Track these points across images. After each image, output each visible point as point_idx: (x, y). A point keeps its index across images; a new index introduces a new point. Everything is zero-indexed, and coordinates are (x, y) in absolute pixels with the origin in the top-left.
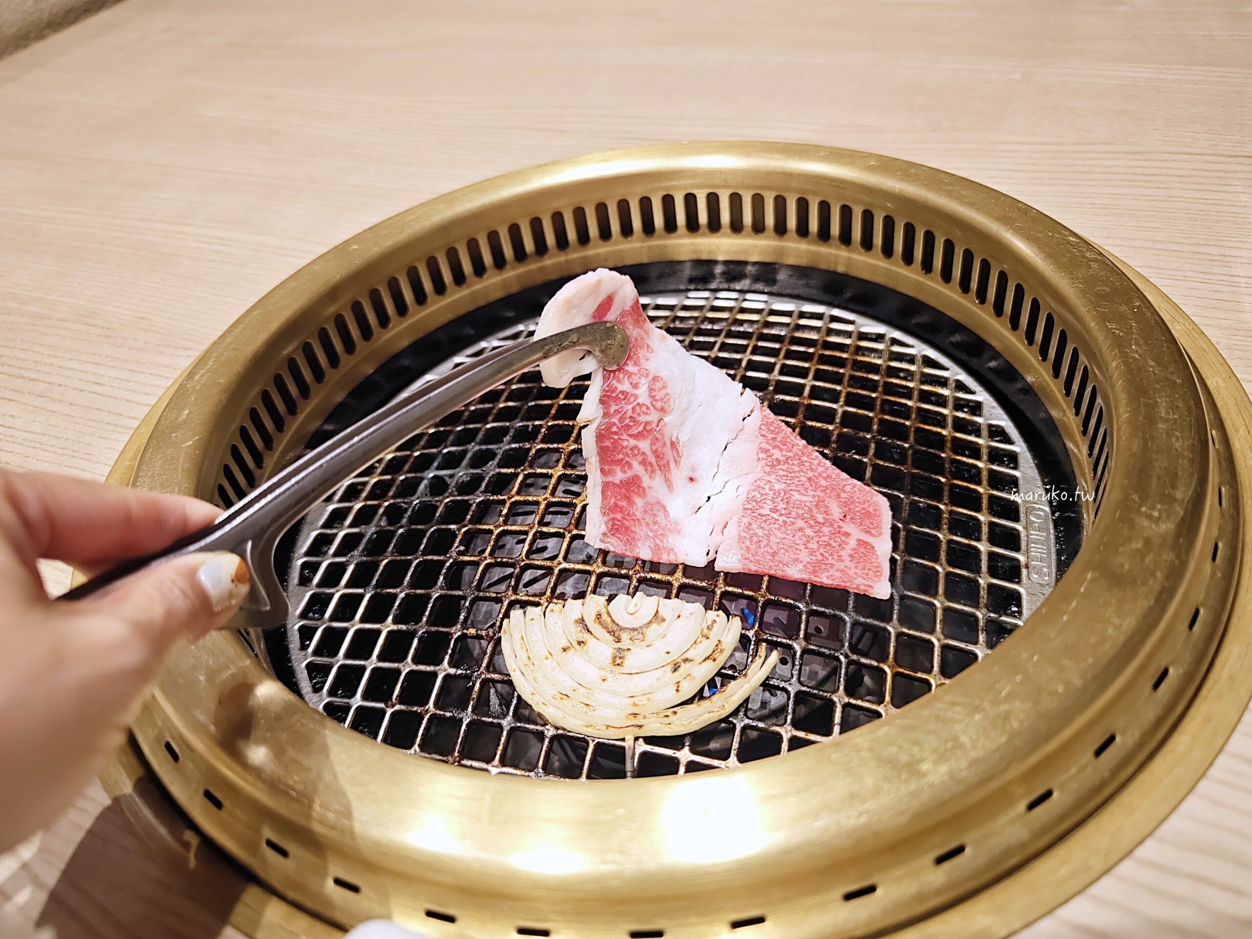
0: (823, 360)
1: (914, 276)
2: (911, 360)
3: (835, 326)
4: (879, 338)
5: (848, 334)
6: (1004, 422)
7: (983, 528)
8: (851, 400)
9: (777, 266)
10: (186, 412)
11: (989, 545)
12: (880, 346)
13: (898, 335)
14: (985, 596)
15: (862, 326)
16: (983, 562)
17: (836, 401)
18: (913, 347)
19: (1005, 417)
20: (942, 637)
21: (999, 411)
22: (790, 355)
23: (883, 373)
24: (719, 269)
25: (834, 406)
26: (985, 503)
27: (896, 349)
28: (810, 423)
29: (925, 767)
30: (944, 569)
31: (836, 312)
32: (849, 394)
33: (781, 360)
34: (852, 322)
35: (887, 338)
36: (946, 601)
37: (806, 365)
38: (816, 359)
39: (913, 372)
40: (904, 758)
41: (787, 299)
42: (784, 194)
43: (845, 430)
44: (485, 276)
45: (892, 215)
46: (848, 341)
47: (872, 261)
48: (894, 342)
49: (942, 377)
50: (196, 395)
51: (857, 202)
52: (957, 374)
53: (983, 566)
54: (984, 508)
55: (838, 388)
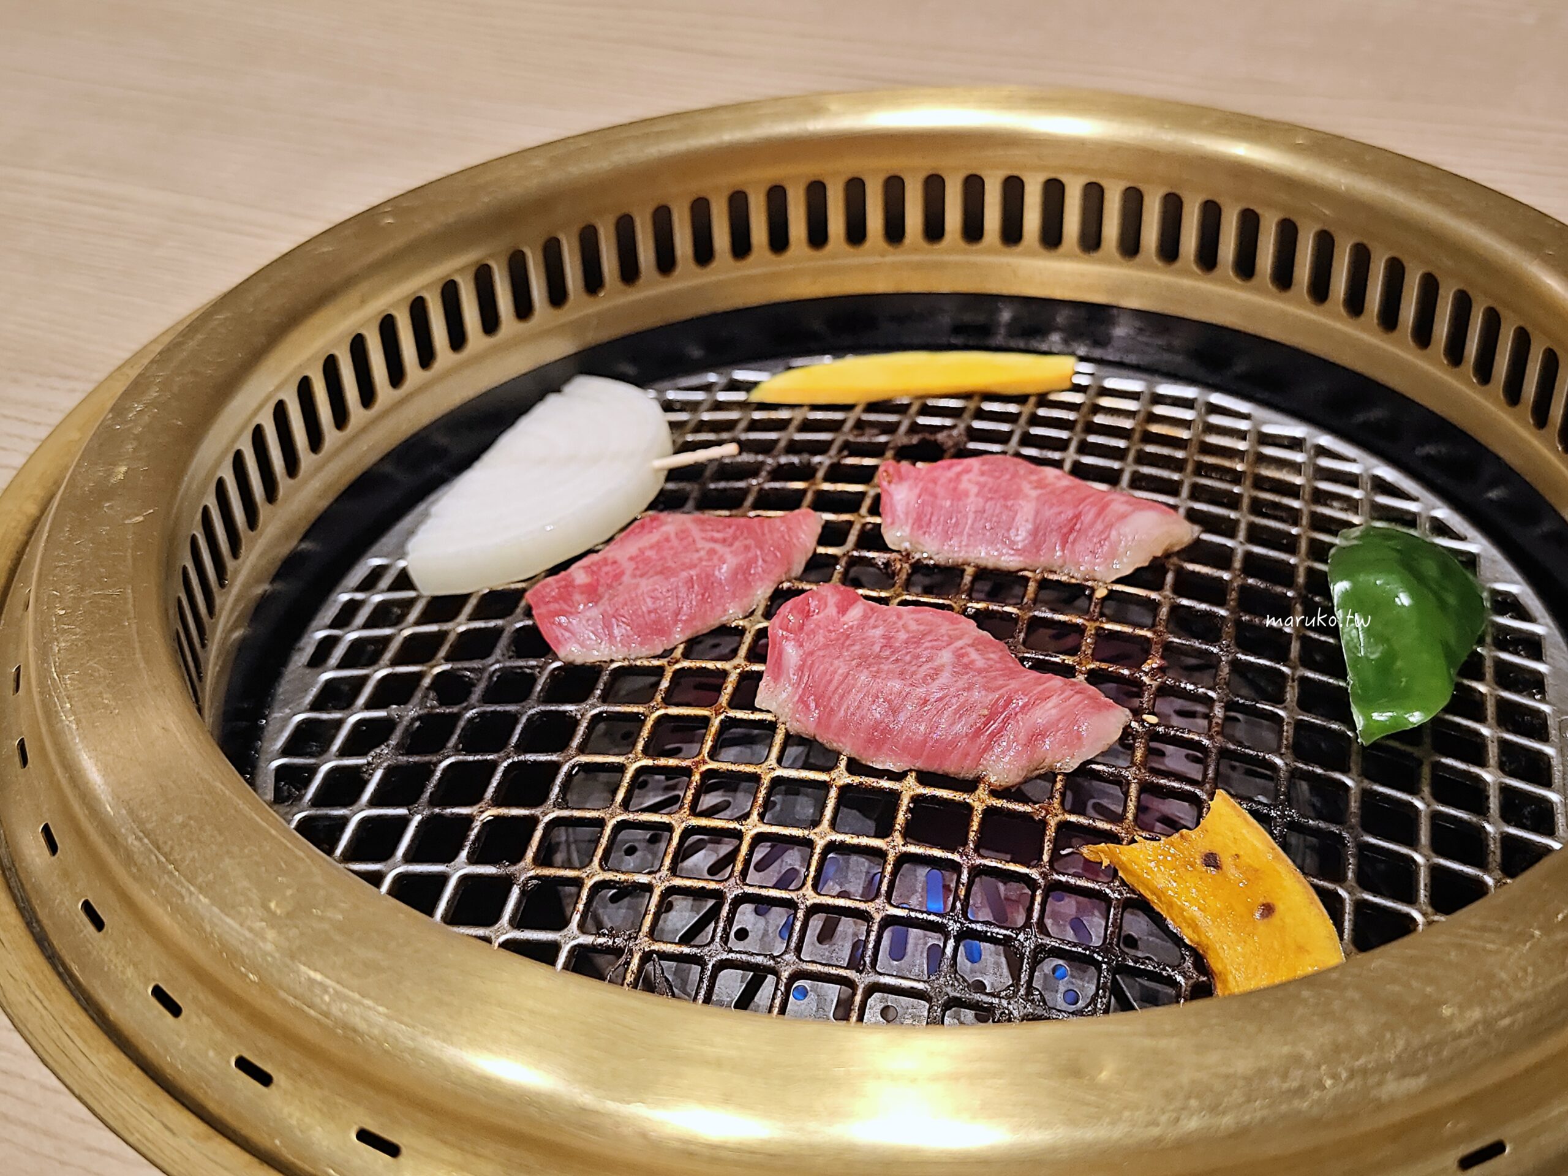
0: (1201, 469)
1: (1366, 337)
2: (1352, 481)
3: (1215, 420)
4: (1295, 444)
5: (1242, 435)
6: (1516, 587)
7: (1490, 749)
8: (1255, 535)
9: (1115, 311)
10: (124, 469)
11: (1500, 773)
12: (1299, 457)
13: (1326, 440)
14: (1498, 852)
15: (1265, 423)
16: (1491, 799)
17: (1232, 535)
18: (1354, 461)
19: (1517, 577)
20: (1430, 910)
21: (1507, 568)
22: (1143, 458)
23: (1307, 497)
24: (1006, 316)
25: (1230, 543)
26: (1490, 710)
27: (1325, 462)
28: (1190, 567)
29: (1446, 1011)
30: (1428, 806)
31: (1217, 398)
32: (1252, 526)
33: (1129, 465)
34: (1246, 417)
35: (1308, 444)
36: (1433, 855)
37: (1176, 477)
38: (1190, 468)
39: (1357, 501)
40: (1414, 1001)
41: (1131, 373)
42: (1142, 187)
43: (1250, 581)
44: (602, 294)
45: (1331, 229)
46: (1242, 446)
47: (1292, 309)
48: (1322, 451)
49: (1408, 512)
50: (135, 444)
51: (1270, 205)
52: (1434, 508)
53: (1492, 805)
54: (1489, 718)
55: (1233, 515)
